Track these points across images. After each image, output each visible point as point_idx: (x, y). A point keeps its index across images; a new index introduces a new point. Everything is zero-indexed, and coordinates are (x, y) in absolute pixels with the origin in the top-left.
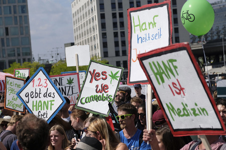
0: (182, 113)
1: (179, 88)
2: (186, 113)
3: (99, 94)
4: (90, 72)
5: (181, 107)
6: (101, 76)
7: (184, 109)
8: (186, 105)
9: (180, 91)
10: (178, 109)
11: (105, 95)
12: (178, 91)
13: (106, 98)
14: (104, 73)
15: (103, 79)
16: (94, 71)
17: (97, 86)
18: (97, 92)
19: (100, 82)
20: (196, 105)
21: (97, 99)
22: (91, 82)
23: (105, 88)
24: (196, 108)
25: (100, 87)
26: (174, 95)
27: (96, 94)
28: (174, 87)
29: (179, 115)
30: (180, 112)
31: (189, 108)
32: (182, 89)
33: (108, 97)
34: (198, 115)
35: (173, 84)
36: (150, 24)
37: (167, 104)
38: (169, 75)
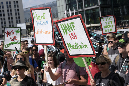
0: (75, 47)
1: (74, 36)
2: (77, 47)
3: (13, 41)
4: (5, 32)
6: (11, 33)
7: (76, 45)
8: (77, 44)
9: (75, 37)
10: (73, 46)
11: (16, 41)
12: (74, 37)
13: (17, 43)
14: (12, 31)
15: (12, 34)
16: (7, 31)
17: (11, 38)
18: (11, 41)
19: (12, 36)
20: (82, 43)
21: (12, 44)
22: (7, 37)
23: (15, 38)
24: (82, 45)
25: (12, 38)
26: (72, 39)
27: (11, 42)
28: (72, 35)
29: (73, 48)
30: (74, 47)
31: (78, 45)
32: (76, 36)
34: (82, 48)
35: (72, 34)
36: (42, 17)
37: (67, 44)
38: (70, 30)
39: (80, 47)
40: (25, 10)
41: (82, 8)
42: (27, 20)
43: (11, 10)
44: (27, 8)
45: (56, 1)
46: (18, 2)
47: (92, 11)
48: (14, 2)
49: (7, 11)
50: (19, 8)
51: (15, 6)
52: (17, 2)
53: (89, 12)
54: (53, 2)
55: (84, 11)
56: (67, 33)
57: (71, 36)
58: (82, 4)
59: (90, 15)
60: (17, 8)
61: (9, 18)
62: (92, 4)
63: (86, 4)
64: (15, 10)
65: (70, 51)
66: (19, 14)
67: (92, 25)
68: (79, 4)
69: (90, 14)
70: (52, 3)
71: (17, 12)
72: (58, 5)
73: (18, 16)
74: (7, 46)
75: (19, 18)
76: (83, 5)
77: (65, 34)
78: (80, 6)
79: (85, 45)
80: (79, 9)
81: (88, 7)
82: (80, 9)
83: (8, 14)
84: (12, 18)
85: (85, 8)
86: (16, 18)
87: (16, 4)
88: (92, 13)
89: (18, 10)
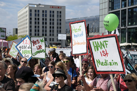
0: (104, 64)
1: (106, 53)
2: (106, 64)
3: (39, 50)
4: (32, 42)
5: (104, 61)
6: (37, 42)
7: (106, 62)
8: (107, 61)
9: (105, 54)
10: (102, 62)
11: (41, 50)
12: (104, 55)
13: (42, 51)
14: (37, 41)
15: (38, 43)
16: (33, 41)
17: (37, 47)
18: (38, 49)
19: (38, 45)
20: (112, 61)
21: (39, 52)
22: (34, 46)
23: (40, 47)
24: (112, 62)
25: (38, 47)
26: (102, 56)
27: (38, 50)
29: (102, 65)
31: (108, 62)
32: (107, 54)
33: (43, 50)
34: (112, 65)
35: (103, 51)
36: (78, 29)
37: (97, 60)
38: (102, 48)
39: (109, 64)
40: (67, 21)
41: (125, 26)
42: (68, 31)
43: (53, 20)
44: (69, 19)
45: (99, 16)
46: (62, 12)
47: (135, 30)
48: (58, 12)
49: (49, 20)
50: (62, 18)
51: (58, 15)
52: (60, 12)
53: (132, 30)
54: (96, 16)
55: (127, 29)
56: (98, 50)
57: (102, 53)
58: (126, 21)
59: (132, 34)
60: (59, 18)
61: (50, 27)
62: (135, 23)
63: (130, 22)
64: (58, 19)
65: (98, 67)
66: (60, 24)
67: (133, 44)
68: (122, 21)
69: (132, 32)
70: (94, 17)
71: (59, 22)
72: (100, 20)
73: (59, 26)
74: (34, 55)
75: (60, 28)
76: (126, 23)
77: (95, 51)
78: (123, 24)
79: (116, 63)
80: (121, 26)
81: (131, 25)
82: (123, 26)
83: (50, 23)
84: (53, 27)
85: (128, 26)
86: (58, 27)
87: (59, 14)
88: (135, 32)
89: (60, 20)
